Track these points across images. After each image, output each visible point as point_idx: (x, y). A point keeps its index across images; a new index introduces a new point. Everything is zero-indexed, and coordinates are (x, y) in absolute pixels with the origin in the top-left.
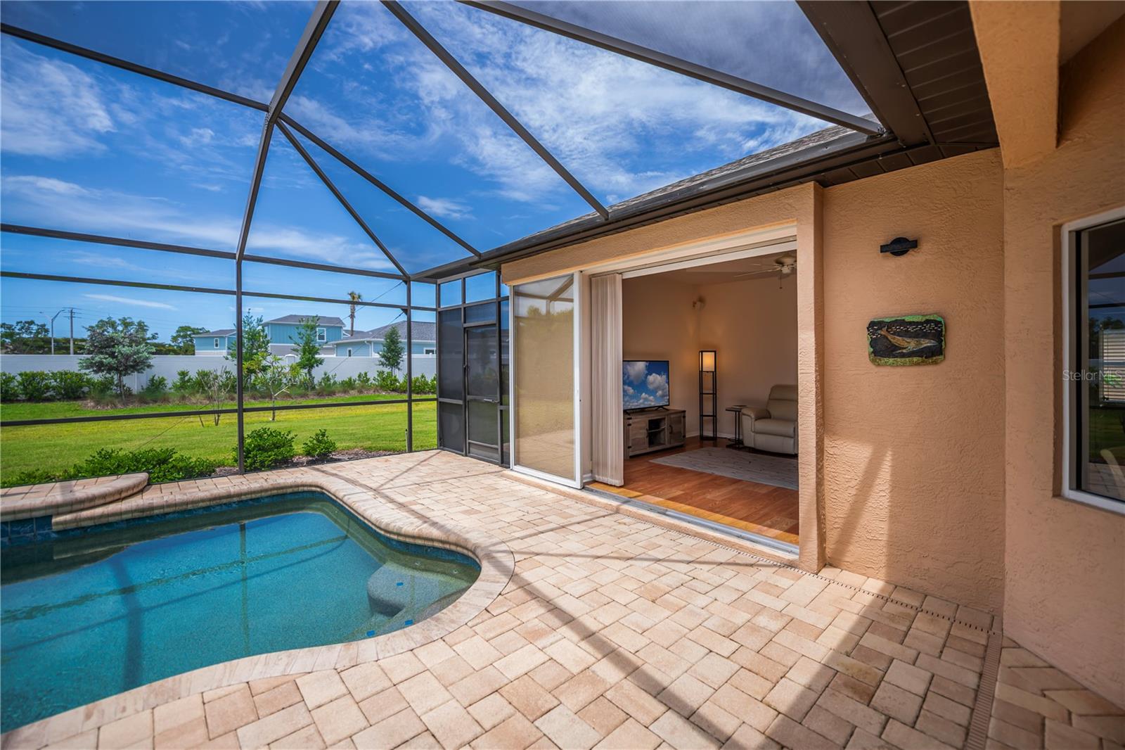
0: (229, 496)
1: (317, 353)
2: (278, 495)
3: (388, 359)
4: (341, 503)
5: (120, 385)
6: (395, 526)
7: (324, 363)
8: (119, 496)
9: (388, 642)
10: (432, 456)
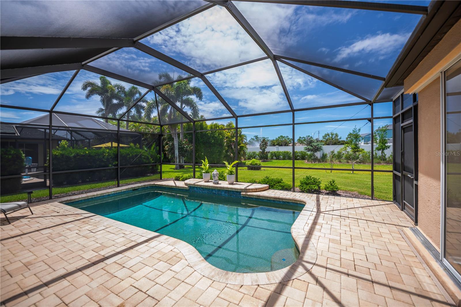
1: (386, 143)
5: (315, 156)
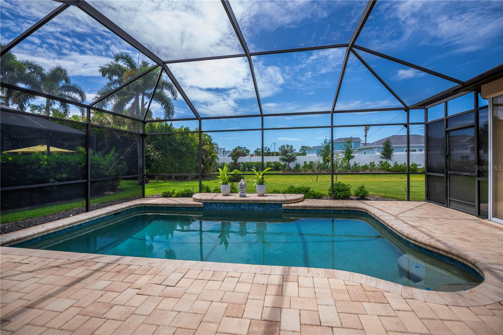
0: (330, 207)
2: (348, 210)
3: (385, 155)
4: (378, 219)
5: (288, 166)
6: (412, 236)
7: (354, 158)
8: (298, 201)
9: (429, 295)
10: (423, 205)
